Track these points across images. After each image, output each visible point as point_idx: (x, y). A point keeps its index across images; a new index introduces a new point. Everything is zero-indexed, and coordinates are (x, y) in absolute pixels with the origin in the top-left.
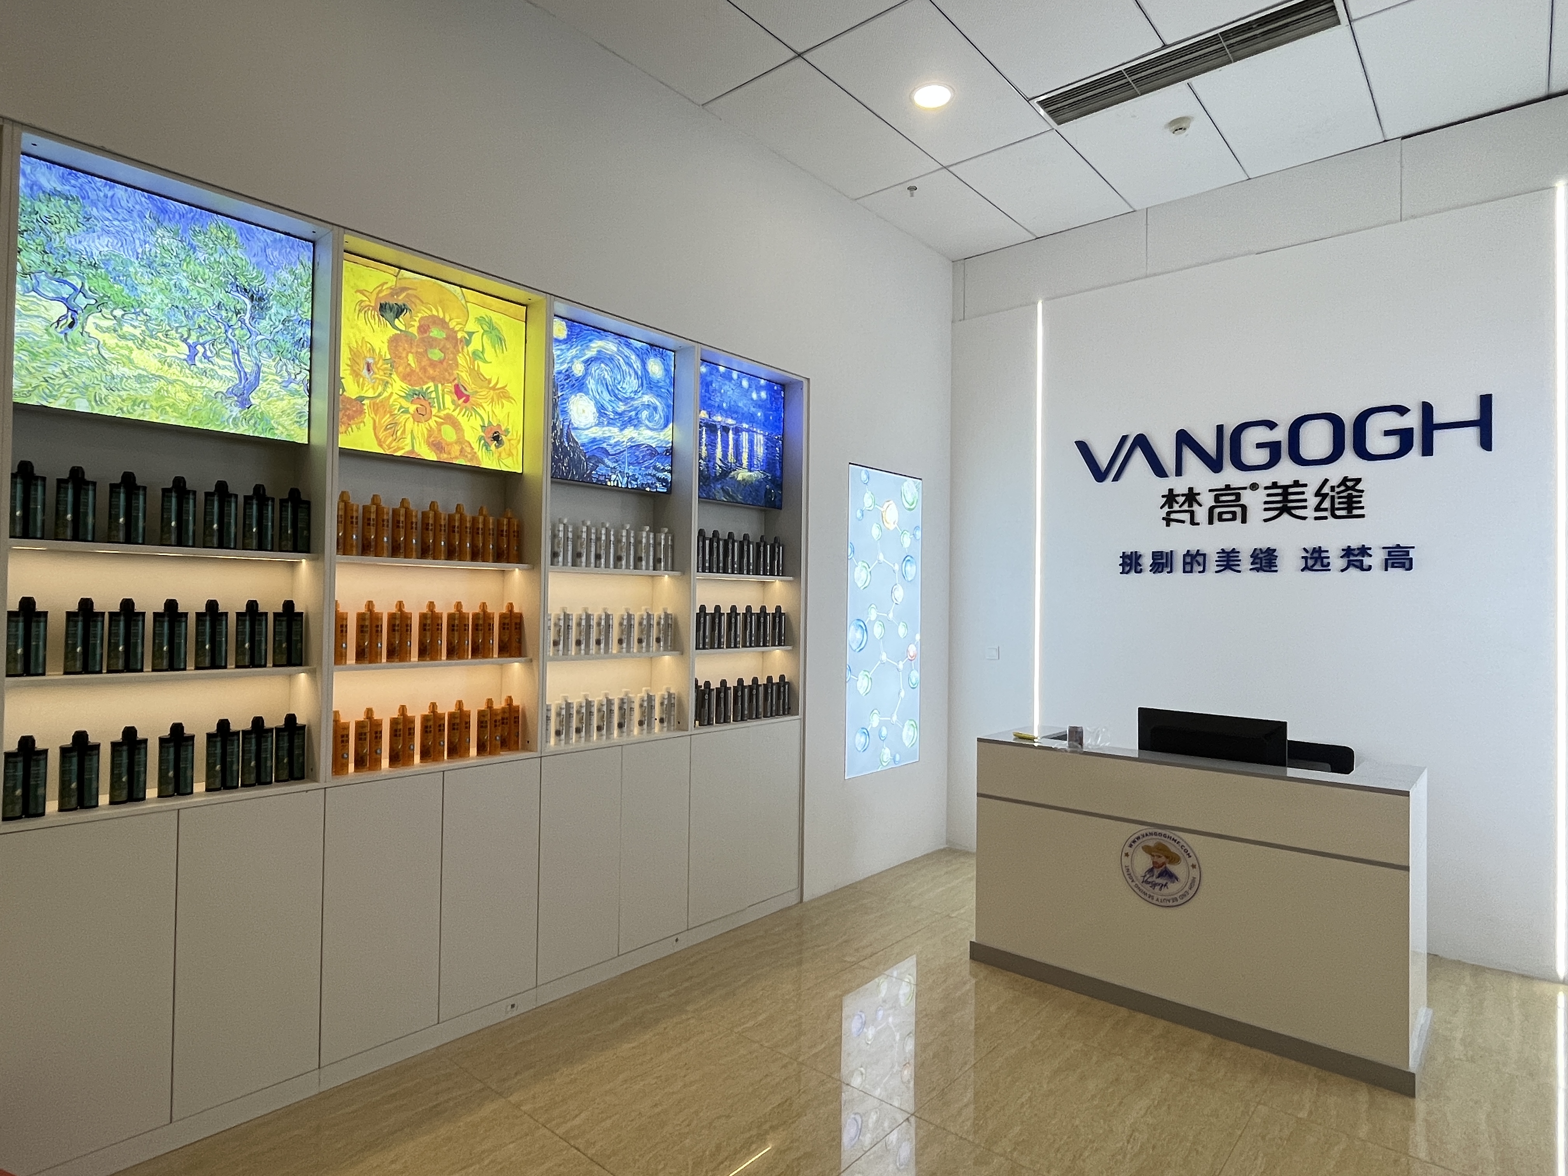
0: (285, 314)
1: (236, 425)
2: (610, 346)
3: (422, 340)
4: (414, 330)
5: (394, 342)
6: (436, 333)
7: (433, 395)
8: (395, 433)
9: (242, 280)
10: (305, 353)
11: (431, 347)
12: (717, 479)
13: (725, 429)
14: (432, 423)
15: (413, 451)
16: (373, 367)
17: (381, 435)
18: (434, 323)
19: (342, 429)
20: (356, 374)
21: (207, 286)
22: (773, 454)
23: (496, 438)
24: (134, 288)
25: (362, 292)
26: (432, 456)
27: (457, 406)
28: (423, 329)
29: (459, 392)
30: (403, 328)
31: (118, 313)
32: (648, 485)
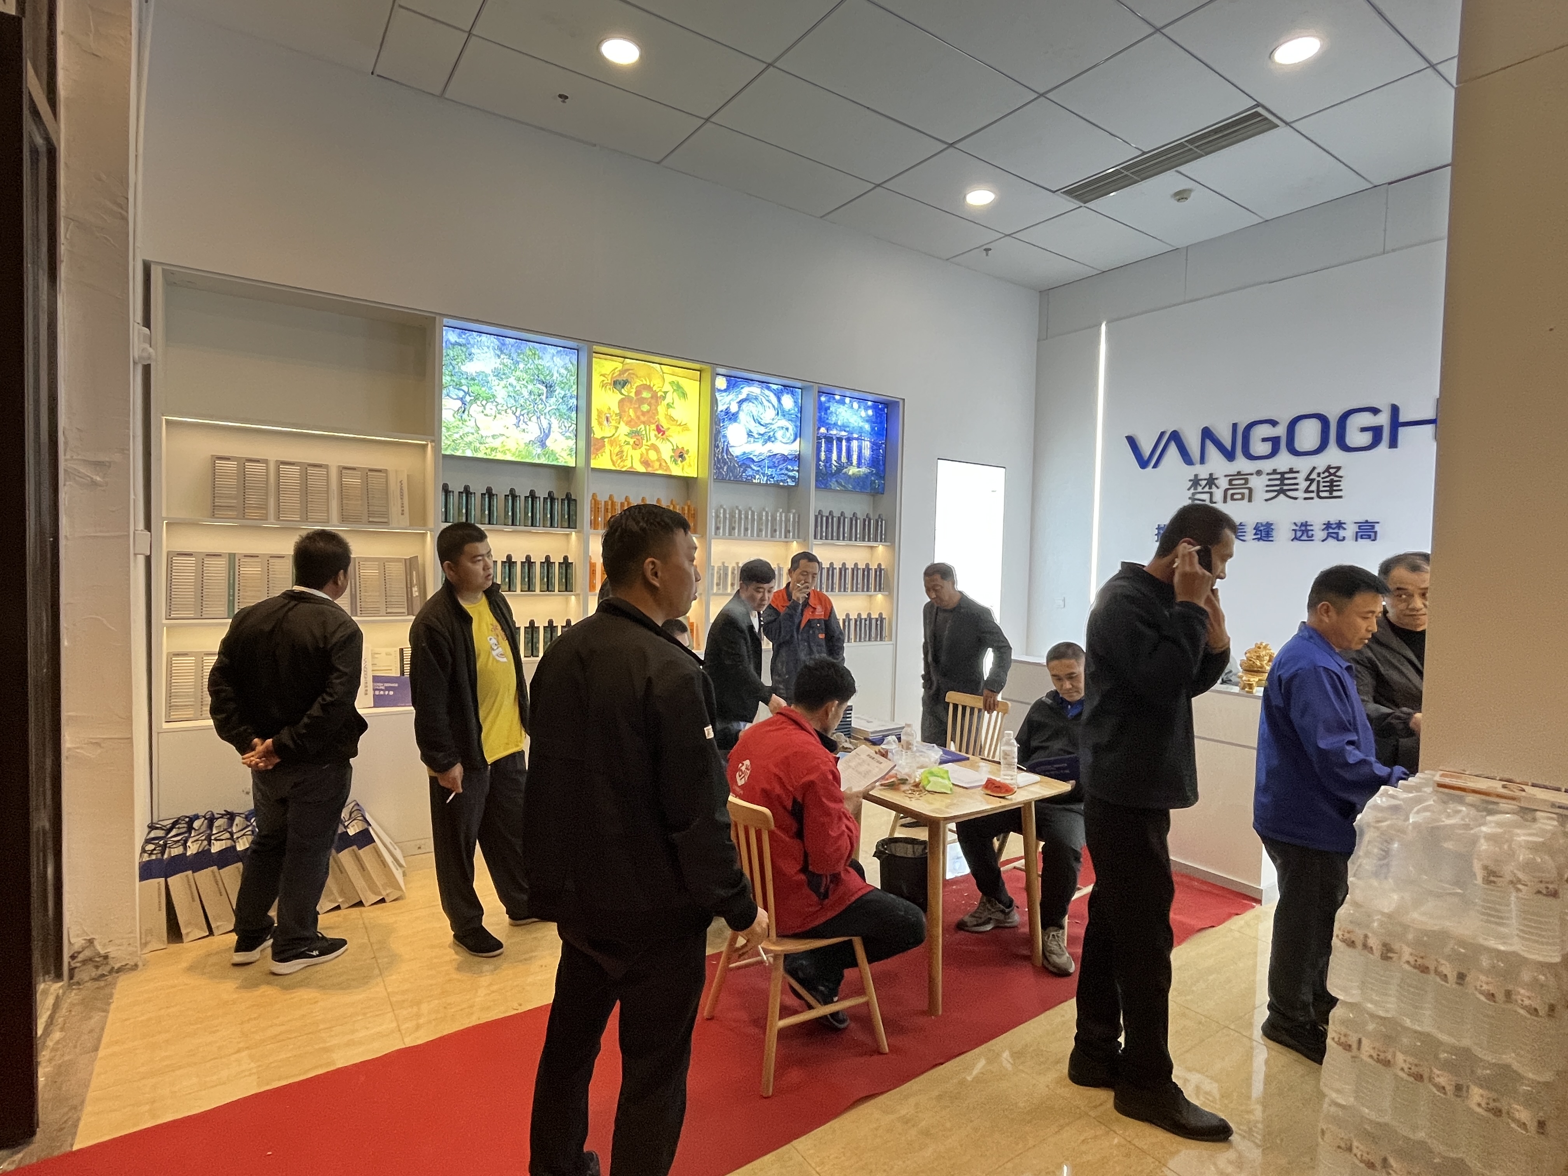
0: (563, 393)
1: (539, 458)
2: (755, 390)
3: (638, 399)
4: (633, 394)
5: (621, 402)
6: (646, 395)
7: (644, 433)
8: (621, 457)
9: (541, 377)
10: (574, 415)
11: (643, 403)
12: (833, 475)
13: (840, 440)
14: (643, 449)
15: (632, 467)
16: (610, 419)
17: (615, 458)
18: (644, 389)
19: (593, 456)
20: (600, 424)
21: (524, 382)
22: (878, 455)
23: (681, 456)
24: (491, 388)
25: (603, 375)
26: (641, 469)
27: (658, 438)
28: (638, 393)
29: (659, 429)
30: (626, 394)
31: (484, 402)
32: (782, 481)
